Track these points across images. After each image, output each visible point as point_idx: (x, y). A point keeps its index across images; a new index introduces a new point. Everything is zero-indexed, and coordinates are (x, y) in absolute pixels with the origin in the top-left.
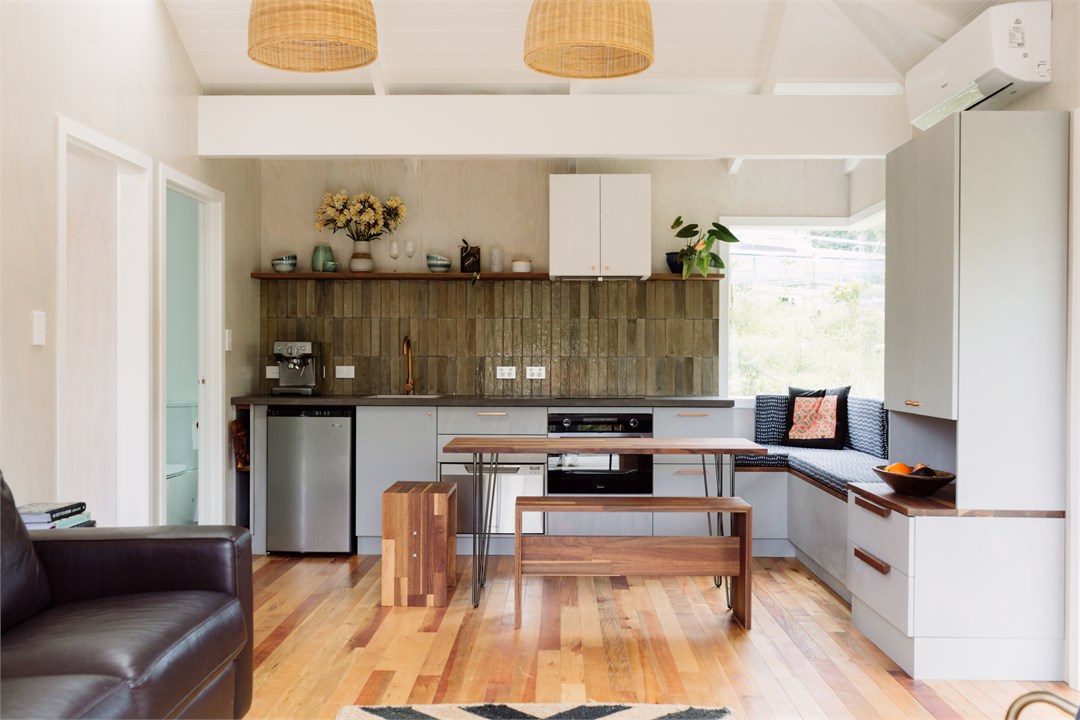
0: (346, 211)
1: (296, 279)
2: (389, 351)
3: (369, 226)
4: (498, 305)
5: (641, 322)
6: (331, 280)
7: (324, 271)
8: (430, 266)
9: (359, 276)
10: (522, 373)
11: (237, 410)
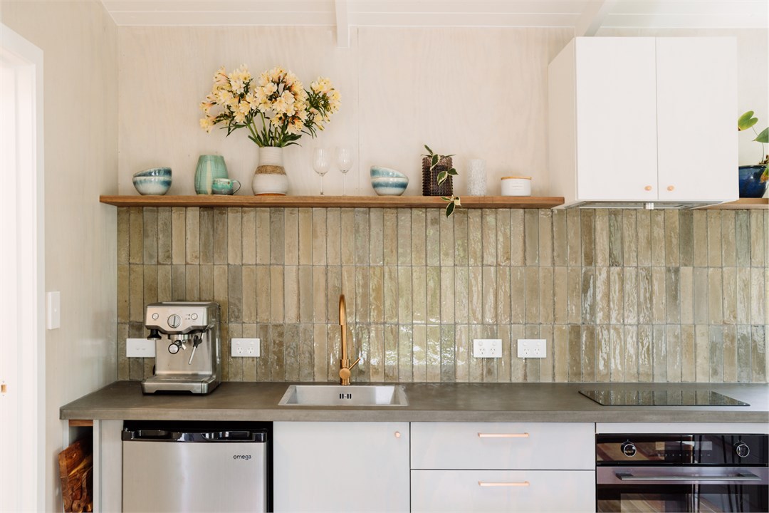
0: (249, 97)
1: (171, 205)
2: (310, 317)
3: (286, 120)
4: (475, 246)
5: (686, 271)
6: (222, 207)
7: (214, 193)
8: (375, 186)
9: (270, 200)
10: (510, 349)
11: (71, 427)
